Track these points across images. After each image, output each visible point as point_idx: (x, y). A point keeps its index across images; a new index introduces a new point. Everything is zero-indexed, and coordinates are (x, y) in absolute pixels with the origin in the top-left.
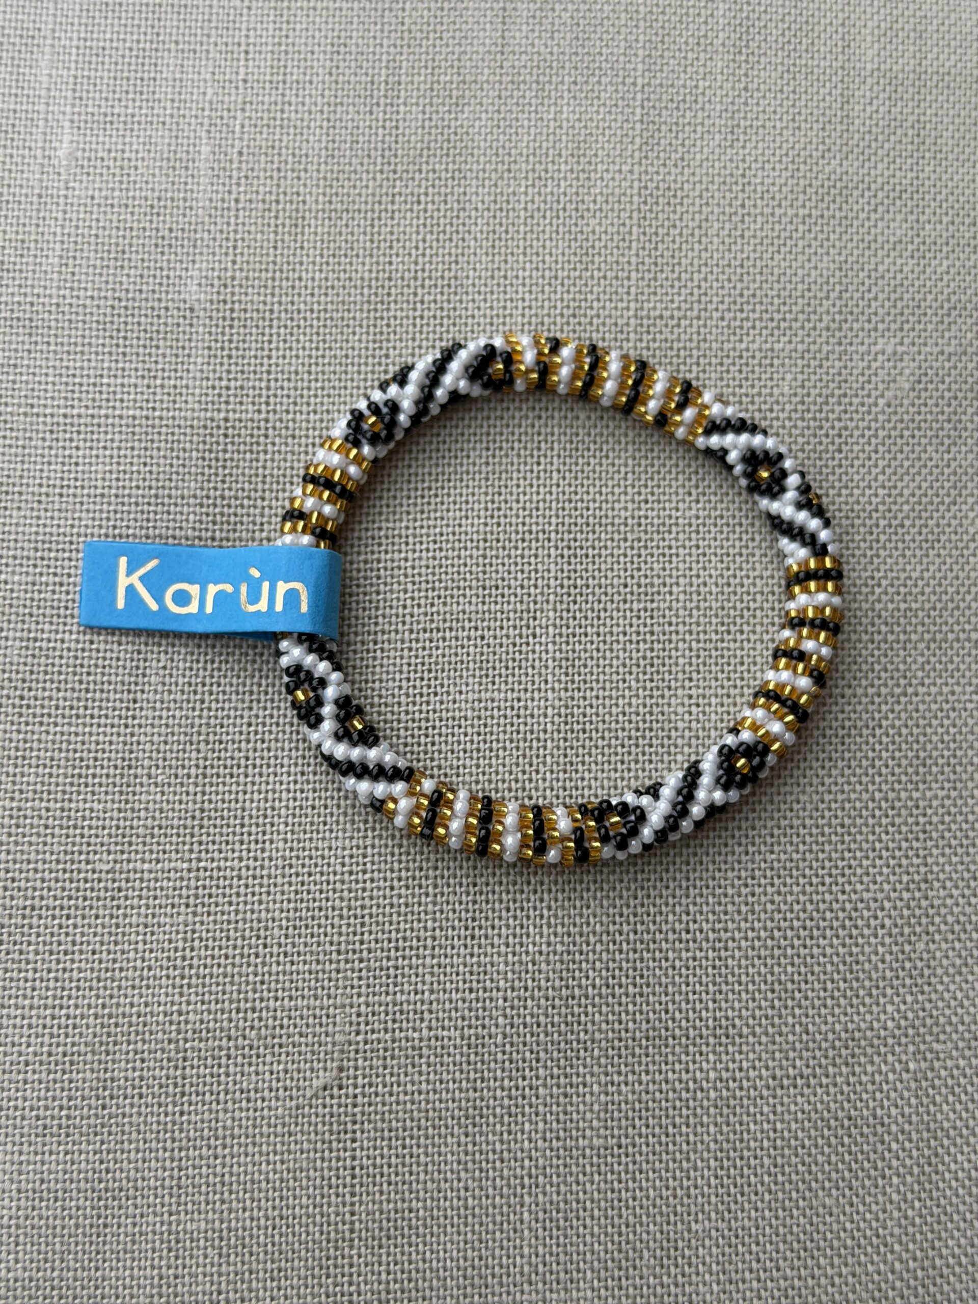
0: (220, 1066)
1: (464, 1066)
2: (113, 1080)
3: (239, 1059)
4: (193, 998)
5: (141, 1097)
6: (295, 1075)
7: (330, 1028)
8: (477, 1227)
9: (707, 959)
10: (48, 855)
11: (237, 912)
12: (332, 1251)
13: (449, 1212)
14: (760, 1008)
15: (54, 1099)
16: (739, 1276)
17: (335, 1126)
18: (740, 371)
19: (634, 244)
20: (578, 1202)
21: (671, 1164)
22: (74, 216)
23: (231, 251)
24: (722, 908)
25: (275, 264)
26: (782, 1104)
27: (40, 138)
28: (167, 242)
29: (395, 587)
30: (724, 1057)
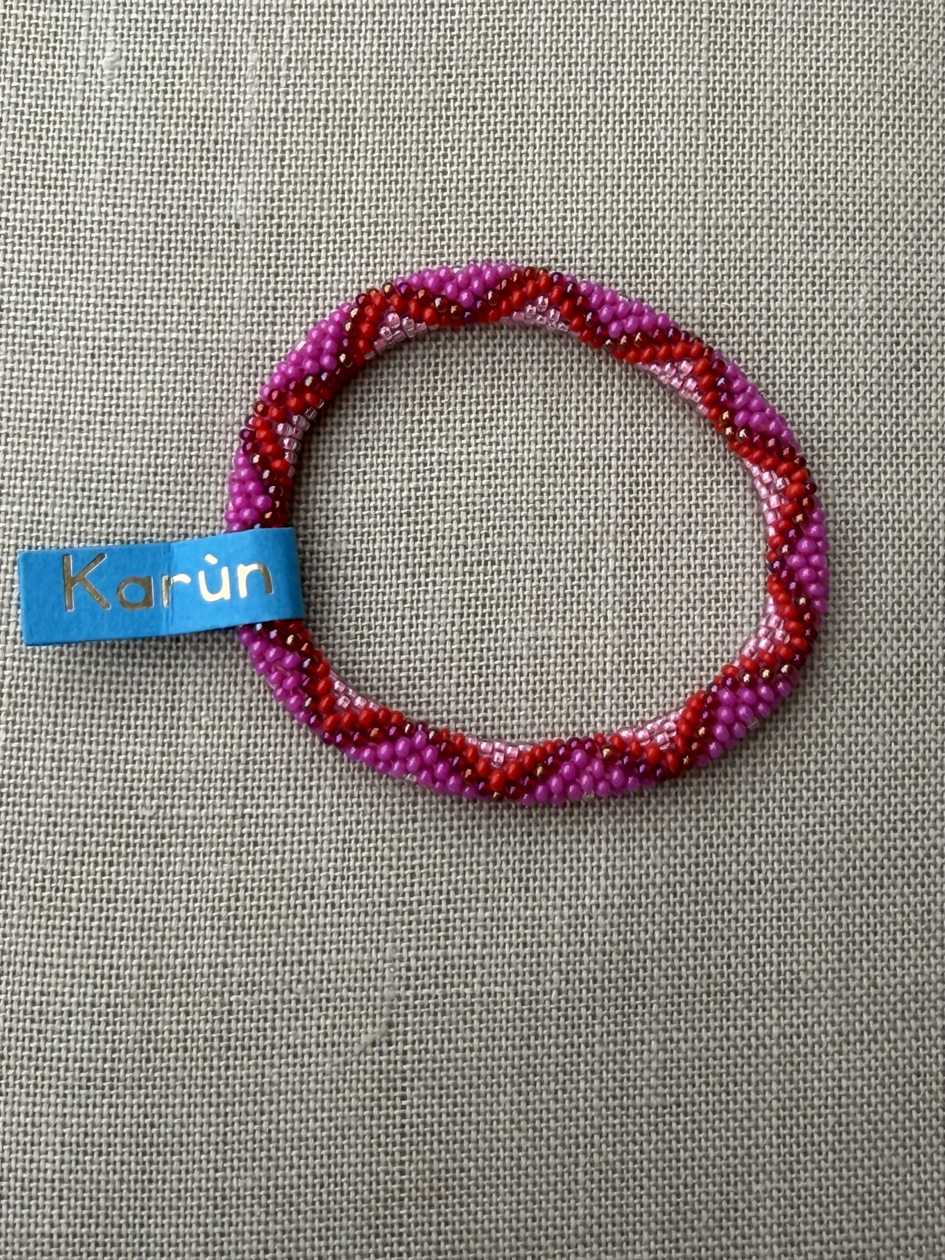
0: (266, 1020)
4: (238, 950)
6: (343, 1030)
7: (378, 983)
8: (530, 1188)
16: (801, 1238)
18: (813, 283)
20: (635, 1162)
22: (117, 129)
23: (278, 162)
24: (789, 857)
25: (324, 175)
26: (848, 1061)
27: (82, 46)
28: (211, 155)
29: (448, 516)
30: (788, 1012)
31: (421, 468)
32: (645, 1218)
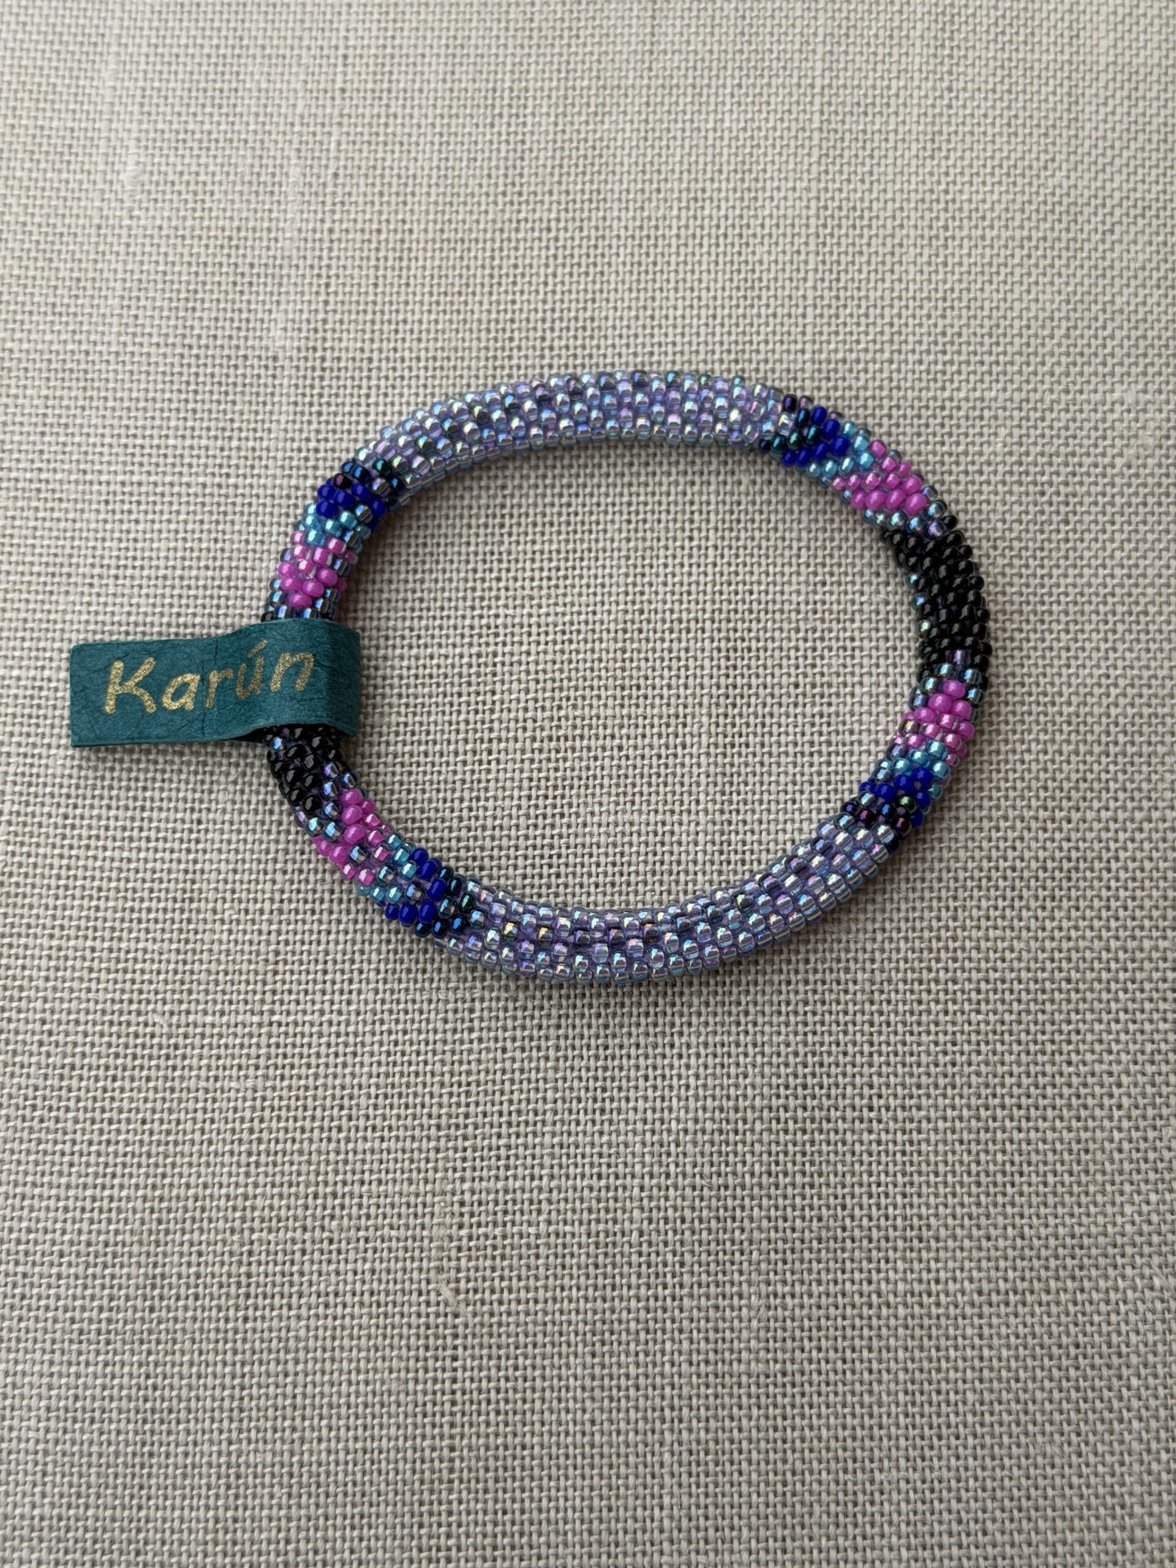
0: (292, 1263)
1: (591, 1269)
2: (163, 1276)
3: (316, 1255)
5: (197, 1298)
6: (384, 1276)
7: (427, 1219)
8: (605, 1470)
9: (895, 1143)
10: (92, 1004)
11: (316, 1076)
12: (426, 1495)
13: (571, 1450)
14: (962, 1205)
15: (93, 1298)
16: (935, 1540)
17: (431, 1341)
18: (943, 425)
19: (811, 275)
20: (732, 1442)
21: (849, 1397)
22: (139, 250)
23: (323, 289)
24: (914, 1080)
25: (375, 303)
26: (990, 1326)
27: (101, 160)
28: (247, 279)
29: (515, 685)
30: (916, 1265)
31: (484, 631)
32: (745, 1510)
